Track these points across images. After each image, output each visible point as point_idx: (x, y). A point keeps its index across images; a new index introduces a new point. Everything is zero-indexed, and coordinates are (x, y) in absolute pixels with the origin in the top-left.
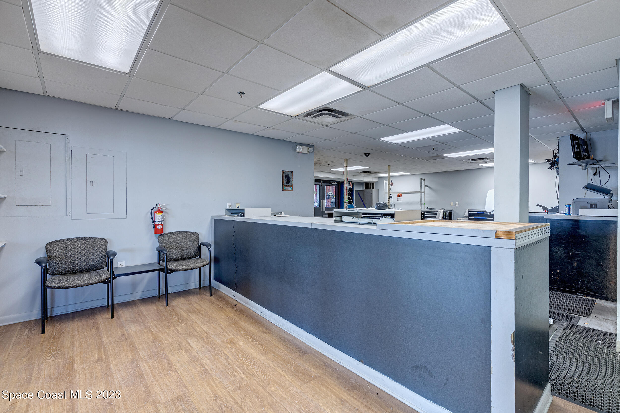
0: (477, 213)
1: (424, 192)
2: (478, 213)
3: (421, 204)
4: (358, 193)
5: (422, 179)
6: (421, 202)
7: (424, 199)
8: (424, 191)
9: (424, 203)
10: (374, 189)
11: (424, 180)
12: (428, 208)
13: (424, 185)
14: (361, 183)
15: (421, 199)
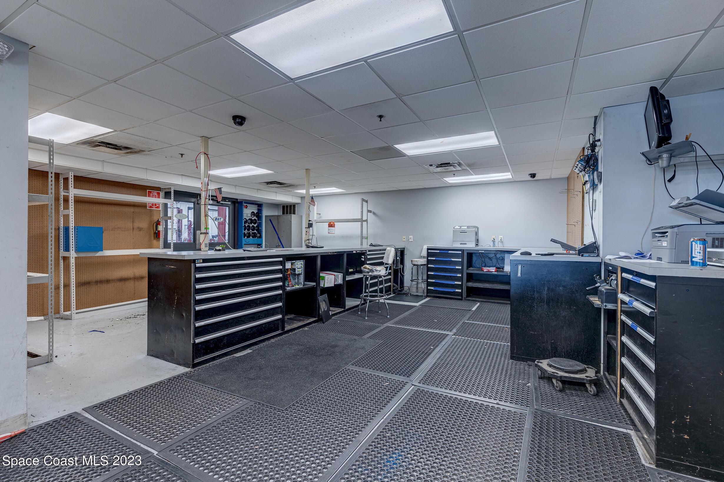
0: (439, 251)
1: (366, 221)
2: (441, 251)
3: (362, 239)
4: (270, 220)
5: (363, 200)
6: (362, 234)
7: (366, 230)
8: (366, 219)
9: (366, 236)
10: (295, 214)
11: (367, 202)
12: (371, 245)
13: (366, 209)
14: (275, 205)
15: (362, 231)
